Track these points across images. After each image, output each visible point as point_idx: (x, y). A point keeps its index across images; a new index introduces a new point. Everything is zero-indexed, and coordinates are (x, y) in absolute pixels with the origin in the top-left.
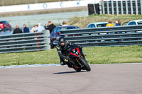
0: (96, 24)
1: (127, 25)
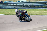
0: (7, 1)
1: (17, 2)
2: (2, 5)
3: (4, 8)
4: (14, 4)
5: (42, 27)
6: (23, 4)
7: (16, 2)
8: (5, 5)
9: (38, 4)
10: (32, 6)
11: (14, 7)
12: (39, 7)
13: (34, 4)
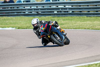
1: (44, 2)
2: (11, 8)
3: (15, 14)
4: (37, 7)
5: (97, 56)
6: (57, 6)
7: (42, 2)
8: (18, 8)
9: (88, 6)
10: (76, 11)
11: (38, 12)
12: (91, 12)
13: (80, 6)
